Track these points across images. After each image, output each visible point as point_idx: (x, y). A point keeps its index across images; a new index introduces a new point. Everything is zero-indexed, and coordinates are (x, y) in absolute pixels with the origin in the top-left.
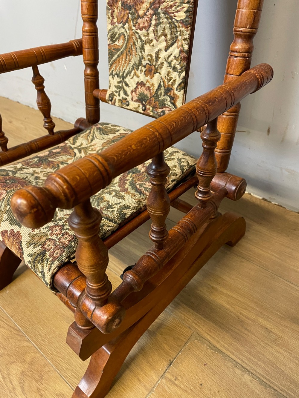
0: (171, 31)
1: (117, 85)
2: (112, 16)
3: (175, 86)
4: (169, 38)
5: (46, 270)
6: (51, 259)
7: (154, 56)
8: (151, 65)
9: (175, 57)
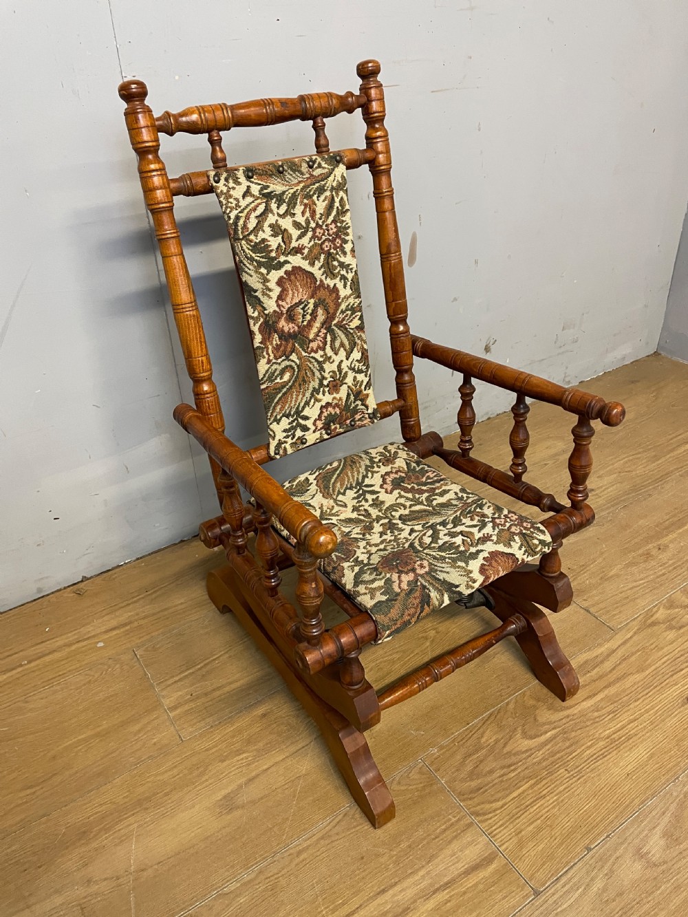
0: (348, 340)
1: (288, 427)
2: (268, 354)
3: (363, 387)
4: (348, 347)
5: (542, 537)
6: (532, 530)
7: (336, 370)
8: (335, 381)
9: (357, 360)
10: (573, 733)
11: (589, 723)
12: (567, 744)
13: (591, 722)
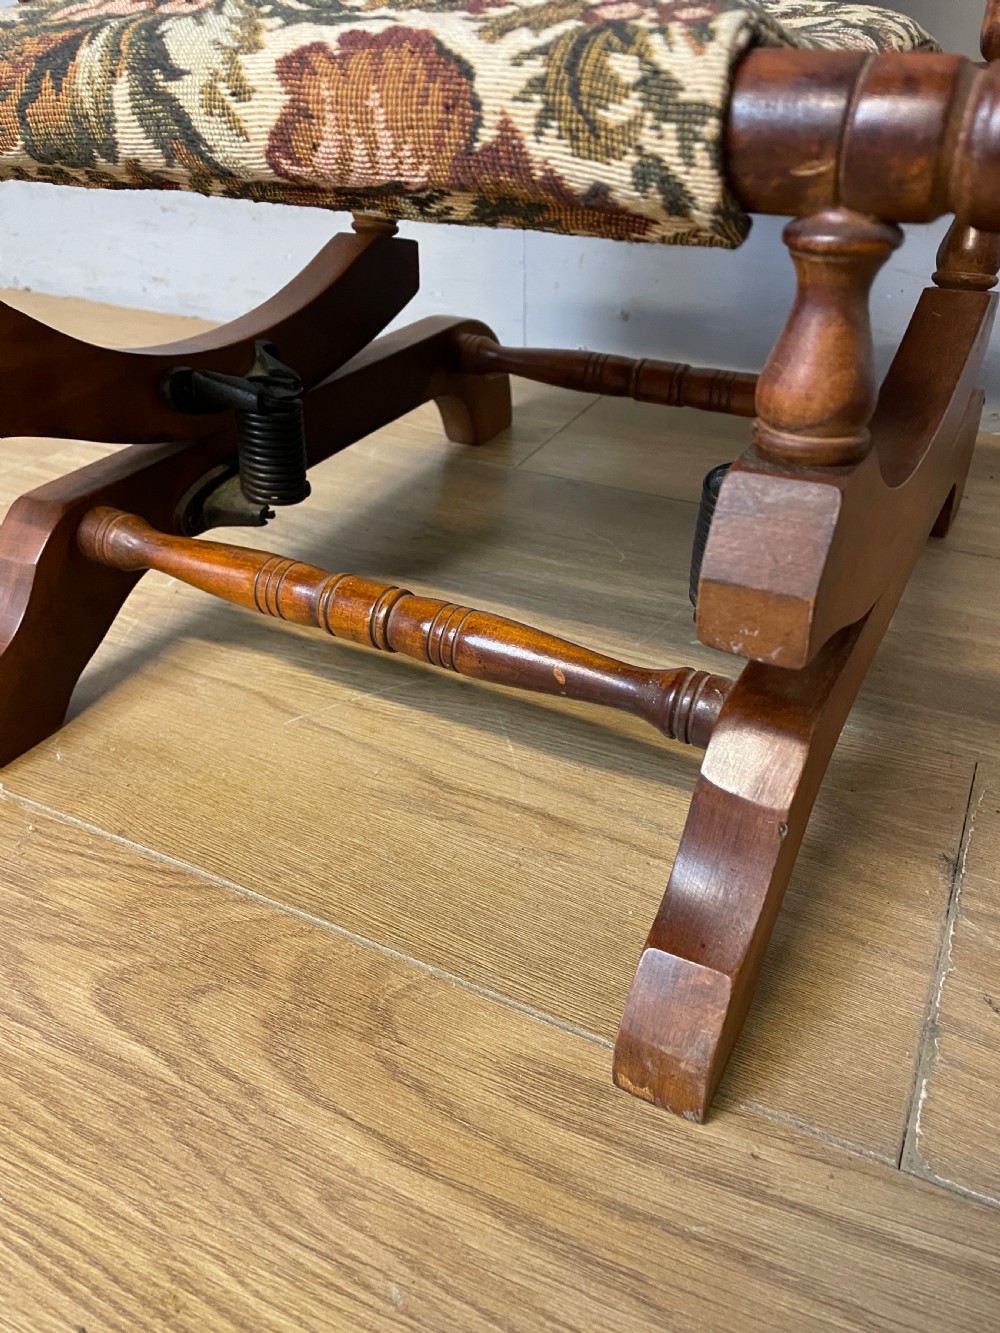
10: (166, 1132)
11: (240, 1179)
12: (104, 1124)
13: (253, 1188)
